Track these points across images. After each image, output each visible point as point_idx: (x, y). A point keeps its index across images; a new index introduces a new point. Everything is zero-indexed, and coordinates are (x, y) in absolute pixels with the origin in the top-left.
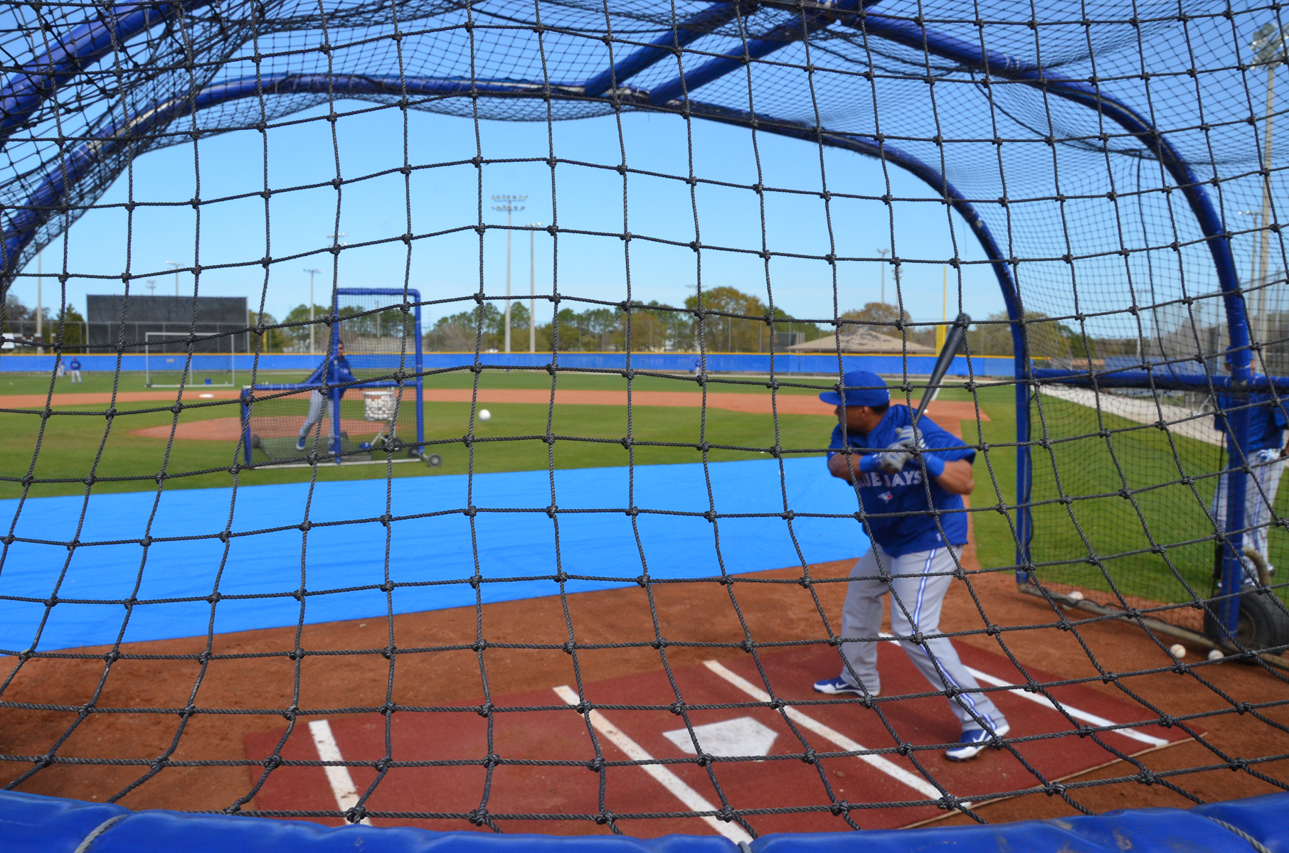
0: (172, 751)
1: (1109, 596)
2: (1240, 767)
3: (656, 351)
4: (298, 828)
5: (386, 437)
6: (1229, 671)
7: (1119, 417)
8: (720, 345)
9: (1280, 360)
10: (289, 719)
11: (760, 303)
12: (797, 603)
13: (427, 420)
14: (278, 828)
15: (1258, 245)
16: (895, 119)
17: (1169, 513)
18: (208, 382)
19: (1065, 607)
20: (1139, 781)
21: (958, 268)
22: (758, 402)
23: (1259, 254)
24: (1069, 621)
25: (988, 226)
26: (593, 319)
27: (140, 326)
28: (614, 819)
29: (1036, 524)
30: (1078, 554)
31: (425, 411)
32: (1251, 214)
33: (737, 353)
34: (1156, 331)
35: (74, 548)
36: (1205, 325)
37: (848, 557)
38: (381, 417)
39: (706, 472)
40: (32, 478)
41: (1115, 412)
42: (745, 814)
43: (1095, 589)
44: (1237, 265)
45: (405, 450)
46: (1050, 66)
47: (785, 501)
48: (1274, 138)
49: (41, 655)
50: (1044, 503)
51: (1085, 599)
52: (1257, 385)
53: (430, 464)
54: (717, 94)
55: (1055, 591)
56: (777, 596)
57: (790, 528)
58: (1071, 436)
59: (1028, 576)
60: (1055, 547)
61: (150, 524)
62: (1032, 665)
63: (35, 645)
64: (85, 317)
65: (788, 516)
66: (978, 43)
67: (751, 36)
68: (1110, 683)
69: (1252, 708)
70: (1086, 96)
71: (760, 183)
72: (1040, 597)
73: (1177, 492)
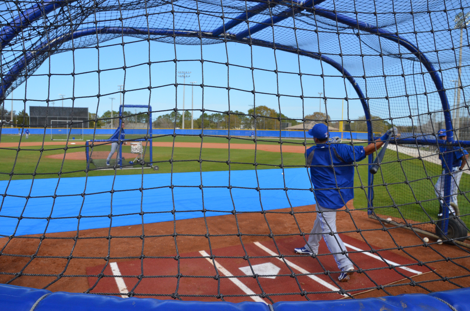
0: (64, 271)
1: (401, 220)
2: (446, 280)
3: (237, 129)
4: (112, 298)
5: (139, 159)
6: (444, 247)
7: (405, 154)
8: (261, 127)
9: (464, 134)
10: (106, 260)
11: (275, 112)
12: (288, 221)
13: (154, 153)
14: (105, 298)
15: (456, 93)
16: (325, 45)
17: (423, 190)
18: (74, 138)
19: (385, 223)
20: (410, 285)
21: (348, 101)
22: (275, 148)
23: (457, 96)
24: (386, 228)
25: (359, 85)
26: (214, 117)
27: (49, 118)
28: (223, 297)
29: (375, 193)
30: (390, 204)
31: (153, 150)
32: (454, 81)
33: (267, 130)
34: (419, 123)
35: (29, 198)
36: (437, 122)
37: (307, 205)
38: (137, 152)
39: (256, 173)
40: (13, 173)
41: (404, 153)
42: (270, 295)
43: (396, 217)
44: (449, 100)
45: (146, 165)
46: (382, 27)
47: (285, 184)
48: (462, 54)
49: (16, 237)
50: (377, 186)
51: (392, 221)
52: (455, 144)
53: (155, 169)
54: (261, 36)
55: (382, 217)
56: (281, 219)
57: (286, 194)
58: (388, 162)
59: (372, 212)
60: (382, 202)
61: (56, 190)
62: (373, 244)
63: (15, 234)
64: (29, 114)
65: (286, 189)
66: (355, 18)
67: (273, 15)
68: (401, 250)
69: (451, 259)
70: (394, 38)
71: (277, 70)
72: (376, 220)
73: (426, 182)
